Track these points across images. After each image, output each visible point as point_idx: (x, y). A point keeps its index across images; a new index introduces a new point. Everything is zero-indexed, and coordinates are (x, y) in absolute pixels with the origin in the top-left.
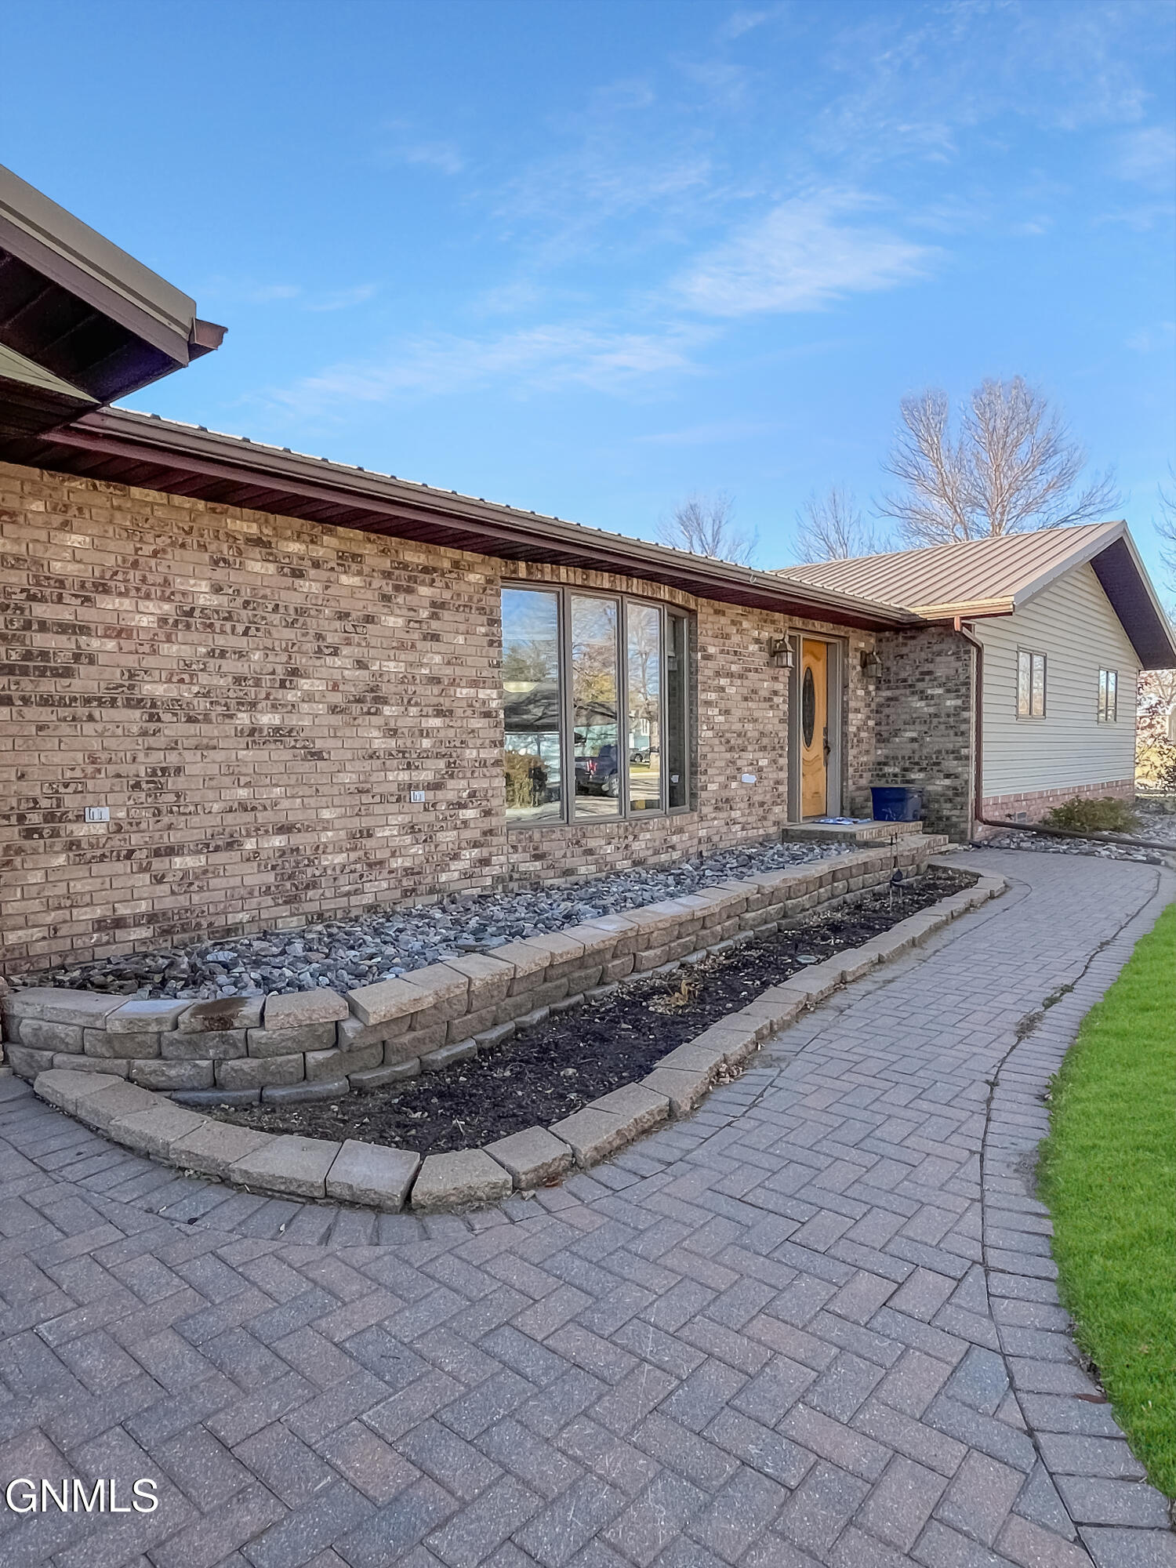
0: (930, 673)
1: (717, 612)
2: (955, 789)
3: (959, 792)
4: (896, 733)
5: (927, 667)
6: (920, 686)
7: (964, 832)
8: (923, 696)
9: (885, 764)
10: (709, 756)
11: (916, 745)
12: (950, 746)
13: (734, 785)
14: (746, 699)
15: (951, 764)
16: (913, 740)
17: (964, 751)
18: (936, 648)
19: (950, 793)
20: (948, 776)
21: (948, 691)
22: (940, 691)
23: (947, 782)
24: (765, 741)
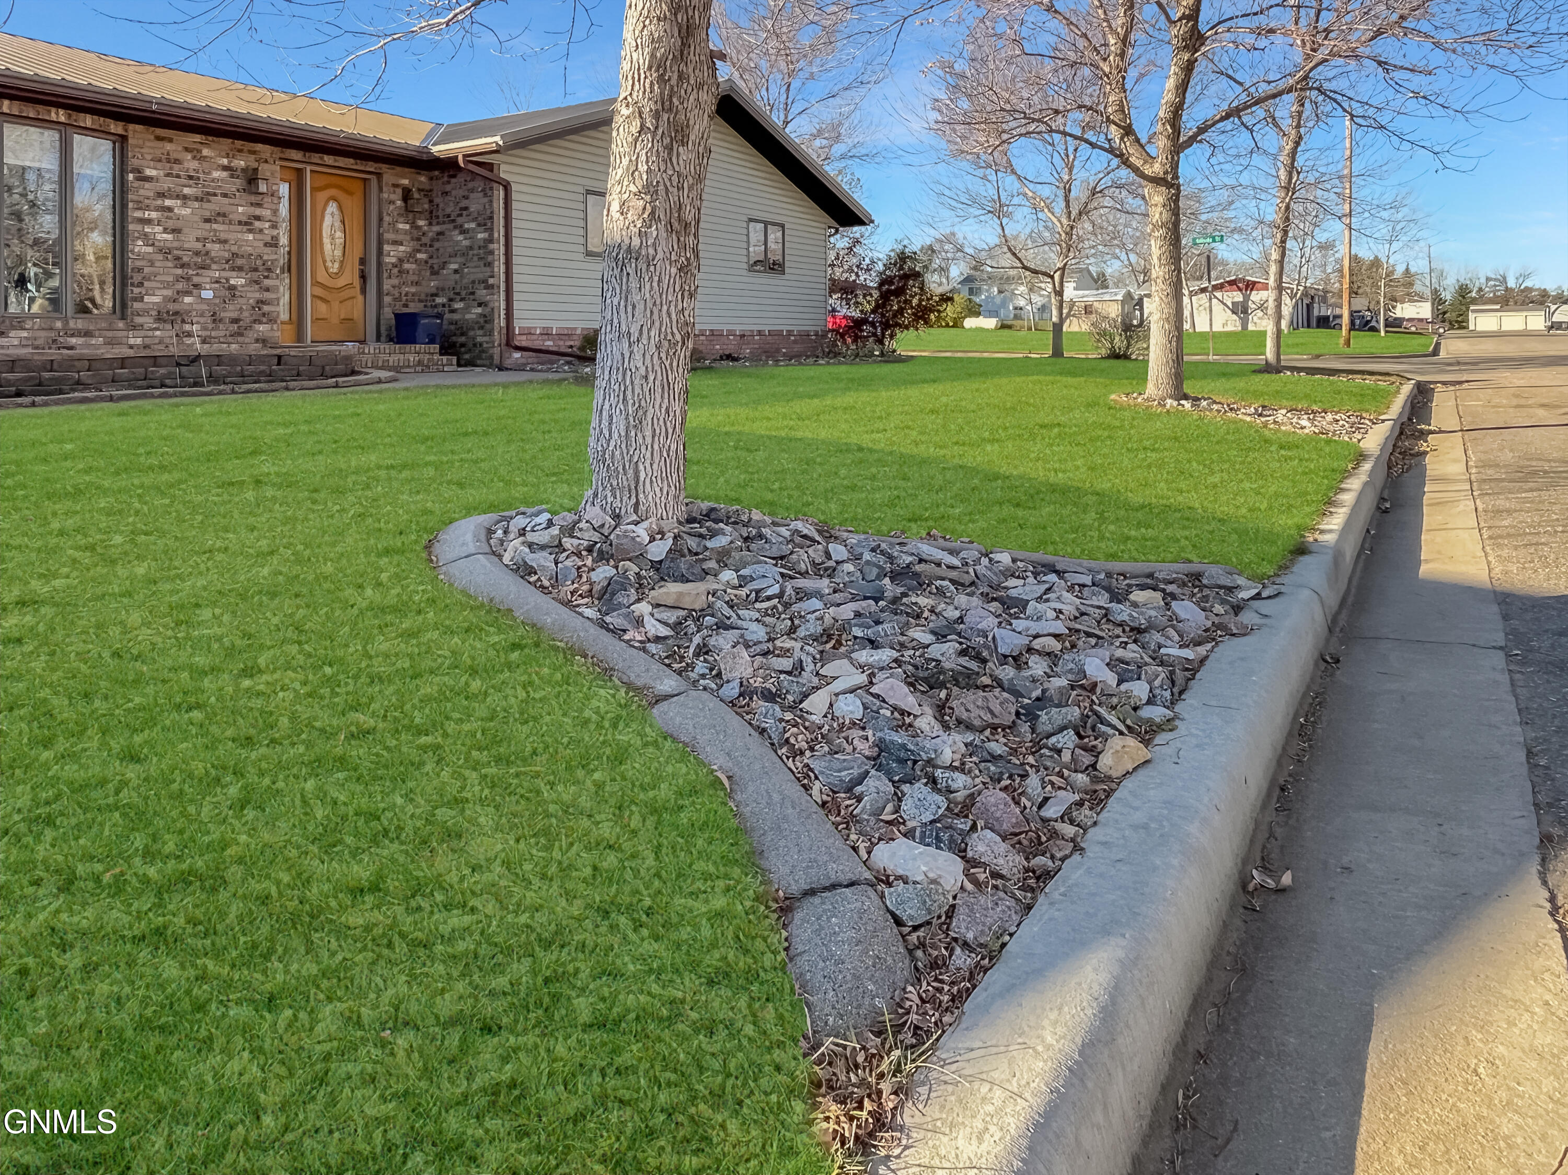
0: (466, 209)
1: (159, 138)
2: (485, 316)
3: (487, 320)
4: (444, 265)
5: (464, 203)
6: (460, 220)
7: (491, 357)
8: (464, 232)
9: (436, 295)
10: (146, 270)
11: (457, 276)
12: (481, 276)
13: (188, 300)
14: (207, 221)
15: (481, 293)
16: (456, 271)
17: (491, 281)
18: (470, 185)
19: (482, 320)
20: (480, 305)
21: (479, 225)
22: (473, 225)
23: (479, 310)
24: (239, 262)
